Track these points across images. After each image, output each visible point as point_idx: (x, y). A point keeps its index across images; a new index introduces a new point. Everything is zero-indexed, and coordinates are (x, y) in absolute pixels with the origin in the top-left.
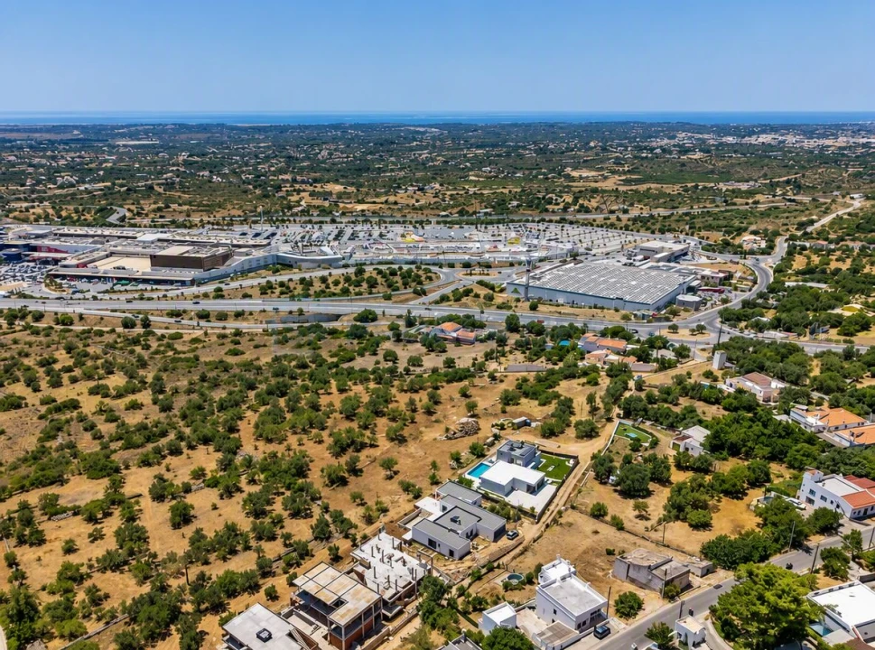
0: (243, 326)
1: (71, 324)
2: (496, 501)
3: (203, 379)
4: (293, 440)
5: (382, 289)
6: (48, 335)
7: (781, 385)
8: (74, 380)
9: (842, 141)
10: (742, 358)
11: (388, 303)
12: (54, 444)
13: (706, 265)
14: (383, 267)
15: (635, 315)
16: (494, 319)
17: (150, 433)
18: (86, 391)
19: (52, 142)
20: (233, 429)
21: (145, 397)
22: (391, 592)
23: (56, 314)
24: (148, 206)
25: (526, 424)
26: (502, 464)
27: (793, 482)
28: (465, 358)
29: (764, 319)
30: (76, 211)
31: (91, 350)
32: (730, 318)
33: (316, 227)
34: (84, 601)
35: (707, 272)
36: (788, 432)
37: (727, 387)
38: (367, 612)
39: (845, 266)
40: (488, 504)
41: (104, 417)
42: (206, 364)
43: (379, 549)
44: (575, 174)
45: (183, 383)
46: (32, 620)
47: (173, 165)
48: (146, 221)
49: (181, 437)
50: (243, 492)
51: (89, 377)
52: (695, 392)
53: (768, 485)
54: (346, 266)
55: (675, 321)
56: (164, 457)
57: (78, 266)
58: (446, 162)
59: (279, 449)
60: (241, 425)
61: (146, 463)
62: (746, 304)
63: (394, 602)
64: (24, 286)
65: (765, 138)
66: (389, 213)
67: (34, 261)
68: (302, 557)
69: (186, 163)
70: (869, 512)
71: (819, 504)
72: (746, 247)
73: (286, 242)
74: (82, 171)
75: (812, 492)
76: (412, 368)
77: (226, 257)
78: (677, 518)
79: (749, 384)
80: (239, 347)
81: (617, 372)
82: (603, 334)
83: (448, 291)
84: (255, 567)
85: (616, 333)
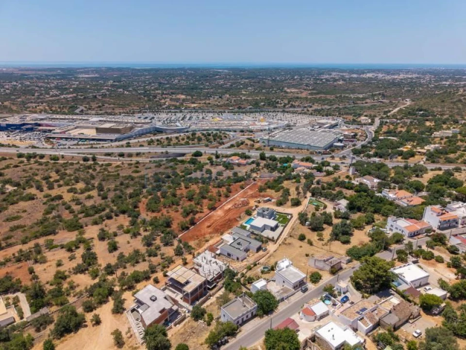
0: (140, 159)
1: (58, 160)
2: (257, 235)
3: (122, 184)
4: (164, 211)
5: (204, 142)
6: (46, 165)
7: (378, 181)
8: (60, 186)
9: (402, 76)
10: (362, 170)
11: (207, 148)
12: (51, 216)
13: (346, 130)
14: (205, 132)
15: (316, 152)
16: (255, 154)
17: (97, 210)
18: (66, 191)
19: (47, 76)
20: (136, 207)
21: (94, 193)
22: (211, 277)
23: (51, 155)
24: (94, 105)
25: (269, 200)
26: (260, 218)
27: (384, 222)
28: (242, 172)
29: (370, 153)
30: (60, 108)
31: (68, 172)
32: (356, 152)
33: (173, 114)
34: (67, 288)
35: (346, 133)
36: (382, 200)
37: (356, 182)
38: (200, 286)
39: (404, 130)
40: (254, 236)
41: (74, 203)
42: (123, 177)
43: (205, 258)
44: (288, 91)
45: (112, 186)
46: (42, 297)
47: (106, 86)
48: (94, 112)
49: (112, 211)
50: (142, 235)
51: (68, 185)
52: (342, 185)
53: (373, 223)
54: (187, 132)
55: (333, 154)
56: (104, 220)
57: (61, 133)
58: (231, 85)
59: (158, 215)
60: (140, 205)
61: (96, 223)
62: (363, 146)
63: (213, 281)
64: (35, 143)
65: (370, 75)
66: (207, 108)
67: (39, 131)
68: (169, 263)
69: (112, 86)
70: (416, 234)
71: (395, 231)
72: (363, 122)
73: (159, 121)
74: (62, 89)
75: (392, 226)
76: (218, 177)
77: (131, 128)
78: (336, 239)
79: (365, 181)
80: (138, 169)
81: (309, 177)
82: (302, 160)
83: (234, 142)
84: (148, 269)
85: (308, 160)
